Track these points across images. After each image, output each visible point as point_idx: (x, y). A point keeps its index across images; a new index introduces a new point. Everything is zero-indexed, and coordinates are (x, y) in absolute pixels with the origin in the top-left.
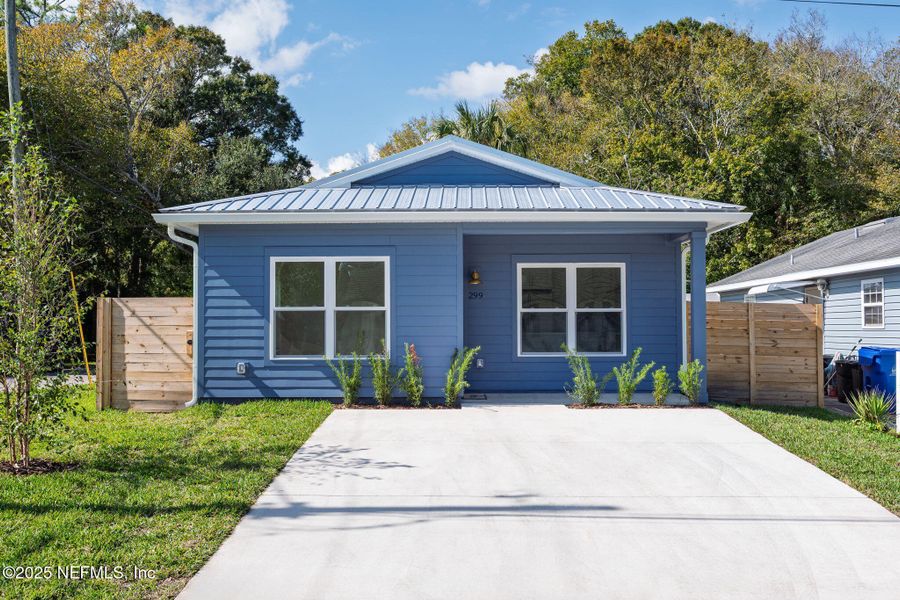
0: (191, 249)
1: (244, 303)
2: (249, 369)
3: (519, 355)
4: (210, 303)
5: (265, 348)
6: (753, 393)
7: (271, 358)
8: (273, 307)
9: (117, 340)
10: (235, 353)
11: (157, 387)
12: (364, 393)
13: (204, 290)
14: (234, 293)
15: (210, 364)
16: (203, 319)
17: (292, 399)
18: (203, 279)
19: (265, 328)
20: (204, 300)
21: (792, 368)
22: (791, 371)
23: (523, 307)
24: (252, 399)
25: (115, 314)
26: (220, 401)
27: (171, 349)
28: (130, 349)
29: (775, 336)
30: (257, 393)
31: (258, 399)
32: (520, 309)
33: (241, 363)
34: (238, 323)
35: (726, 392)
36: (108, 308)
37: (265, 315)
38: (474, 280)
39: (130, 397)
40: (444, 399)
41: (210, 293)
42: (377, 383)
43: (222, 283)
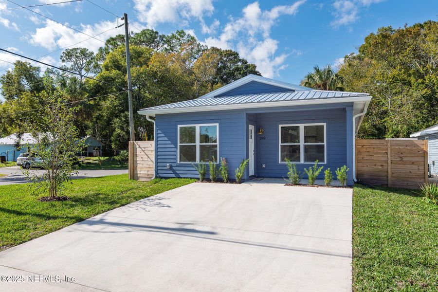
0: (153, 123)
1: (169, 142)
2: (171, 167)
3: (280, 163)
4: (159, 142)
5: (176, 159)
6: (390, 182)
7: (178, 163)
8: (179, 144)
9: (135, 156)
10: (166, 161)
11: (146, 172)
12: (206, 177)
13: (157, 138)
14: (166, 139)
15: (159, 164)
16: (157, 148)
17: (184, 178)
18: (157, 134)
19: (176, 151)
20: (157, 141)
21: (411, 170)
22: (410, 172)
23: (282, 143)
24: (172, 178)
25: (135, 147)
26: (162, 178)
27: (150, 159)
28: (139, 159)
29: (402, 155)
30: (174, 175)
31: (174, 178)
32: (280, 144)
33: (168, 164)
34: (168, 150)
35: (376, 181)
36: (132, 144)
37: (176, 147)
38: (260, 132)
39: (139, 175)
40: (235, 179)
41: (159, 139)
42: (211, 172)
43: (163, 135)
